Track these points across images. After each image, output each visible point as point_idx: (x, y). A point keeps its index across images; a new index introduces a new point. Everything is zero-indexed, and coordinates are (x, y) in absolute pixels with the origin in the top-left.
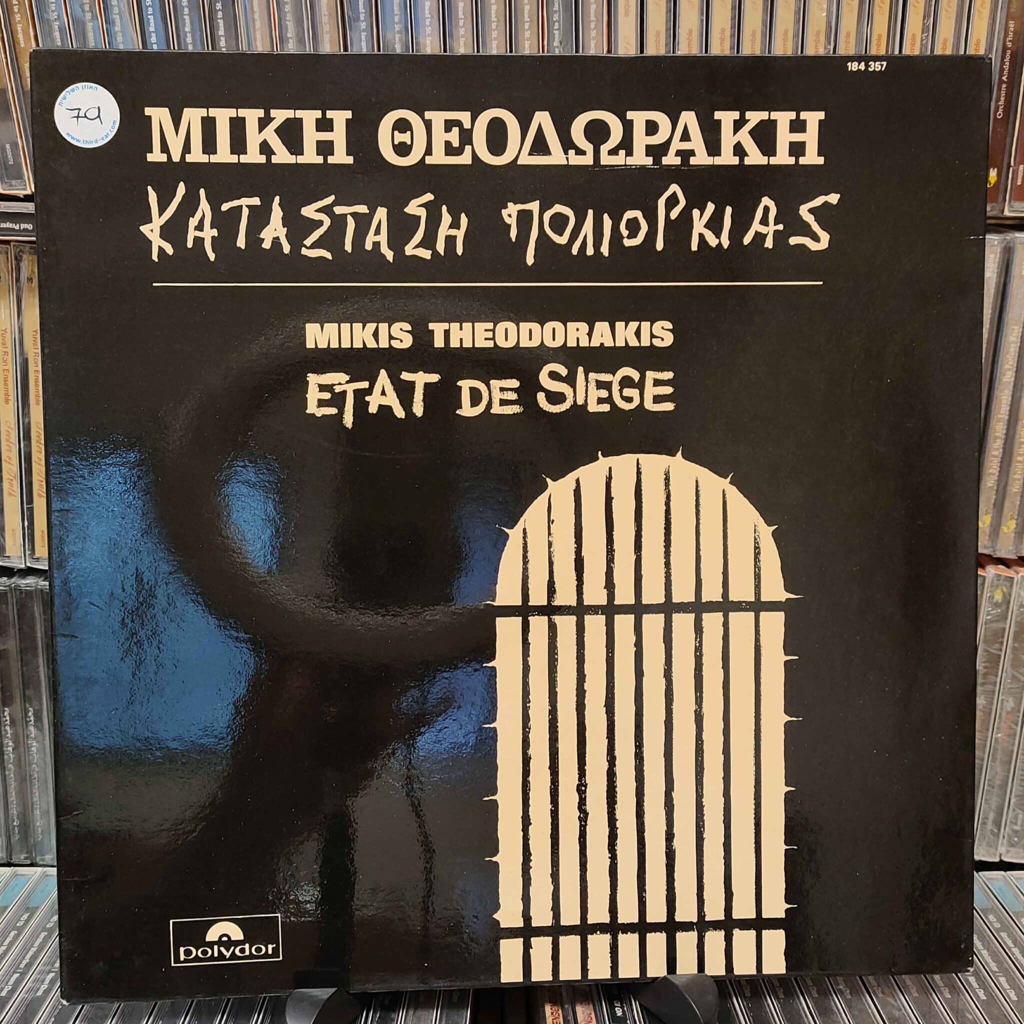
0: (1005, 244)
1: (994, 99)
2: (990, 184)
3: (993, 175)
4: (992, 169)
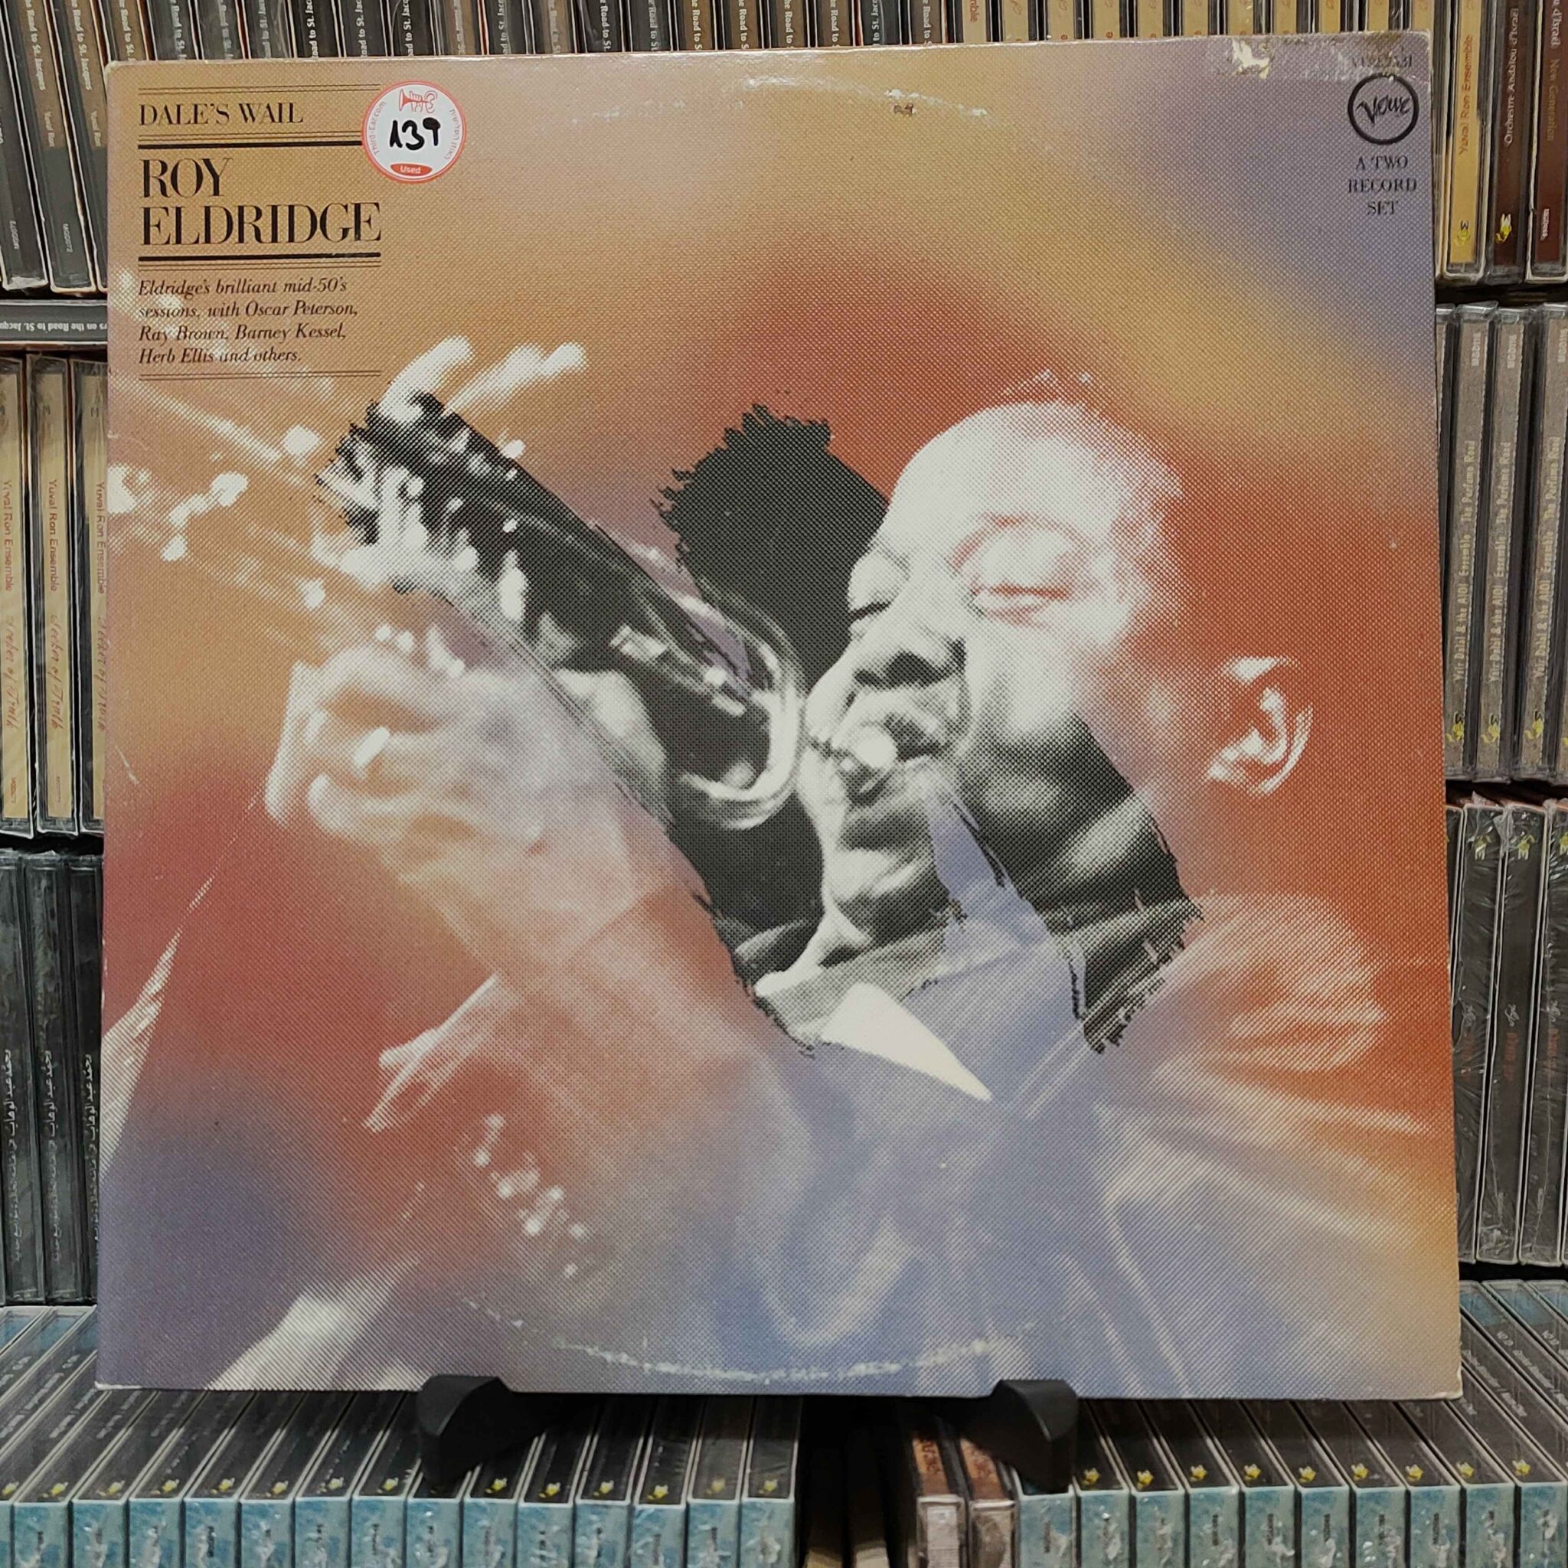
0: (1530, 320)
1: (1498, 118)
2: (1502, 237)
3: (1506, 224)
4: (1503, 216)
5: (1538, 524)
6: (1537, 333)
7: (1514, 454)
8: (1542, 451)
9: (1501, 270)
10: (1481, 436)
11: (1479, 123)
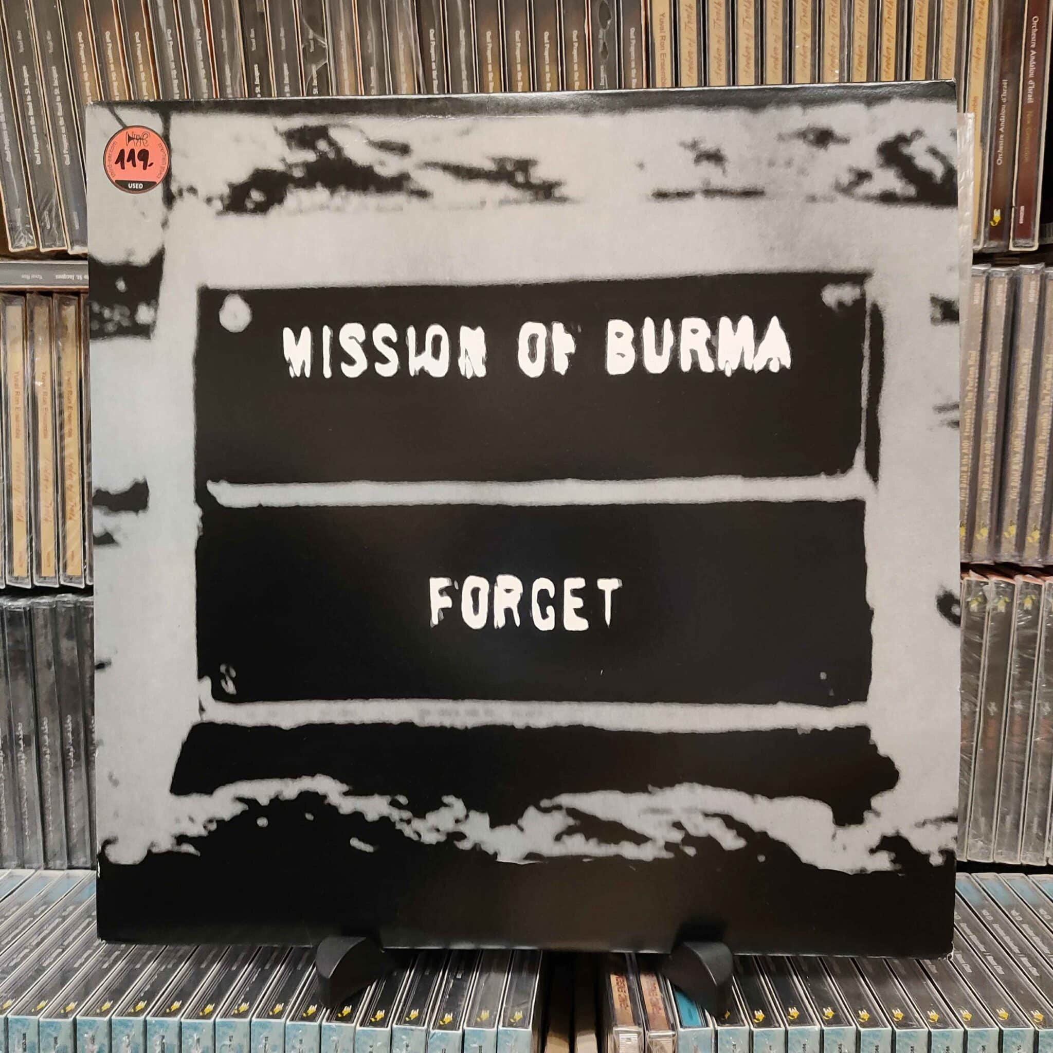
0: (1011, 276)
1: (994, 149)
2: (995, 223)
3: (997, 214)
4: (995, 211)
5: (1015, 403)
6: (1016, 285)
7: (1000, 359)
8: (1018, 359)
9: (994, 244)
10: (979, 348)
11: (981, 150)
